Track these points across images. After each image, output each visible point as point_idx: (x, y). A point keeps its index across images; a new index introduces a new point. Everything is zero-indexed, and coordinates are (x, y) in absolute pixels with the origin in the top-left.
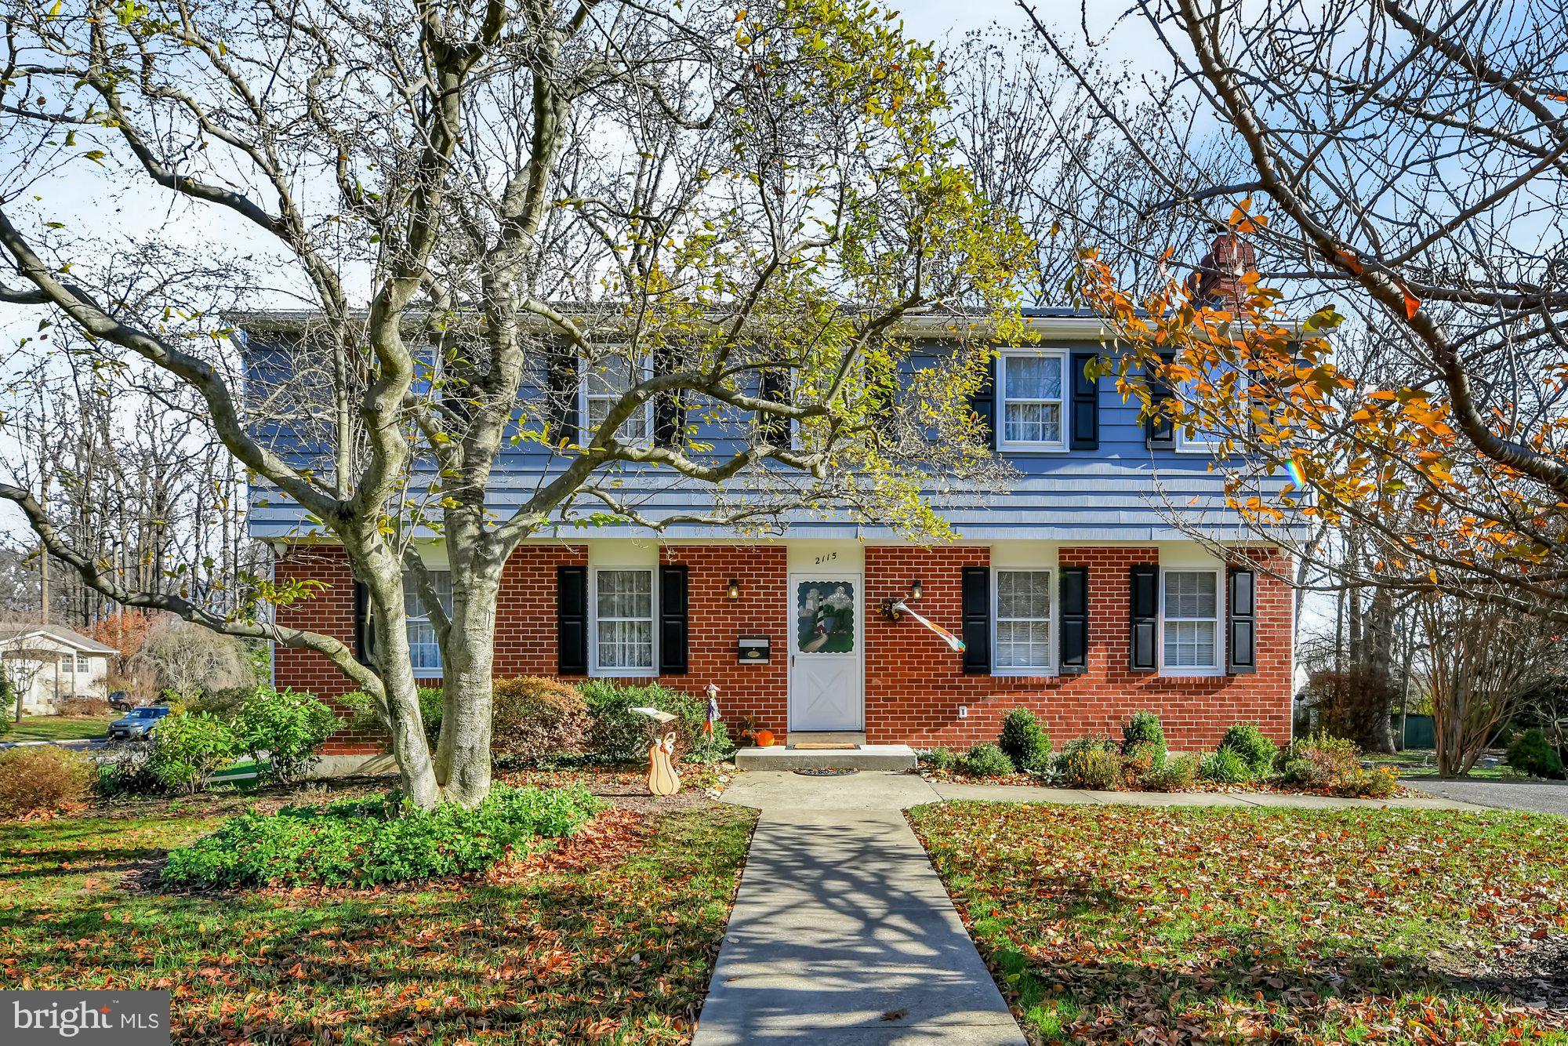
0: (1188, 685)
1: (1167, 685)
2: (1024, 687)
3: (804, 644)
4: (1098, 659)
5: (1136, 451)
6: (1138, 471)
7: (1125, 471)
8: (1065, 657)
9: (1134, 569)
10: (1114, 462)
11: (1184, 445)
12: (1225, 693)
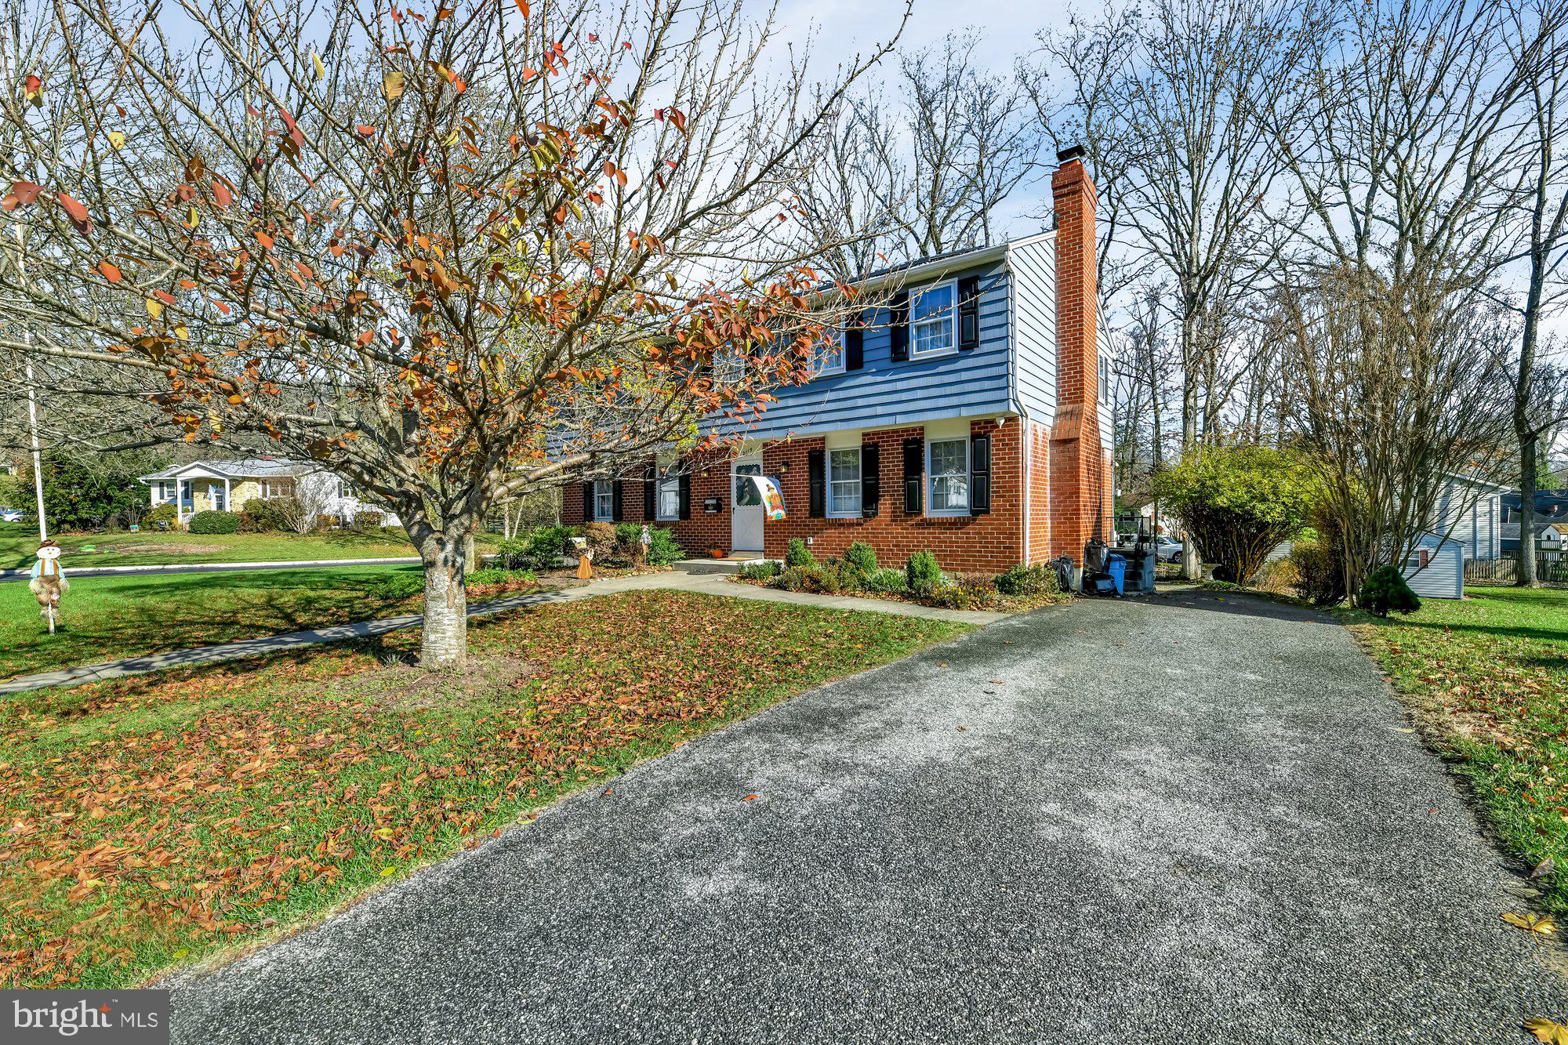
0: (943, 523)
1: (929, 524)
2: (842, 525)
3: (739, 501)
4: (885, 505)
5: (887, 364)
6: (888, 378)
7: (879, 379)
8: (865, 506)
9: (906, 442)
10: (873, 374)
11: (915, 354)
12: (970, 529)
